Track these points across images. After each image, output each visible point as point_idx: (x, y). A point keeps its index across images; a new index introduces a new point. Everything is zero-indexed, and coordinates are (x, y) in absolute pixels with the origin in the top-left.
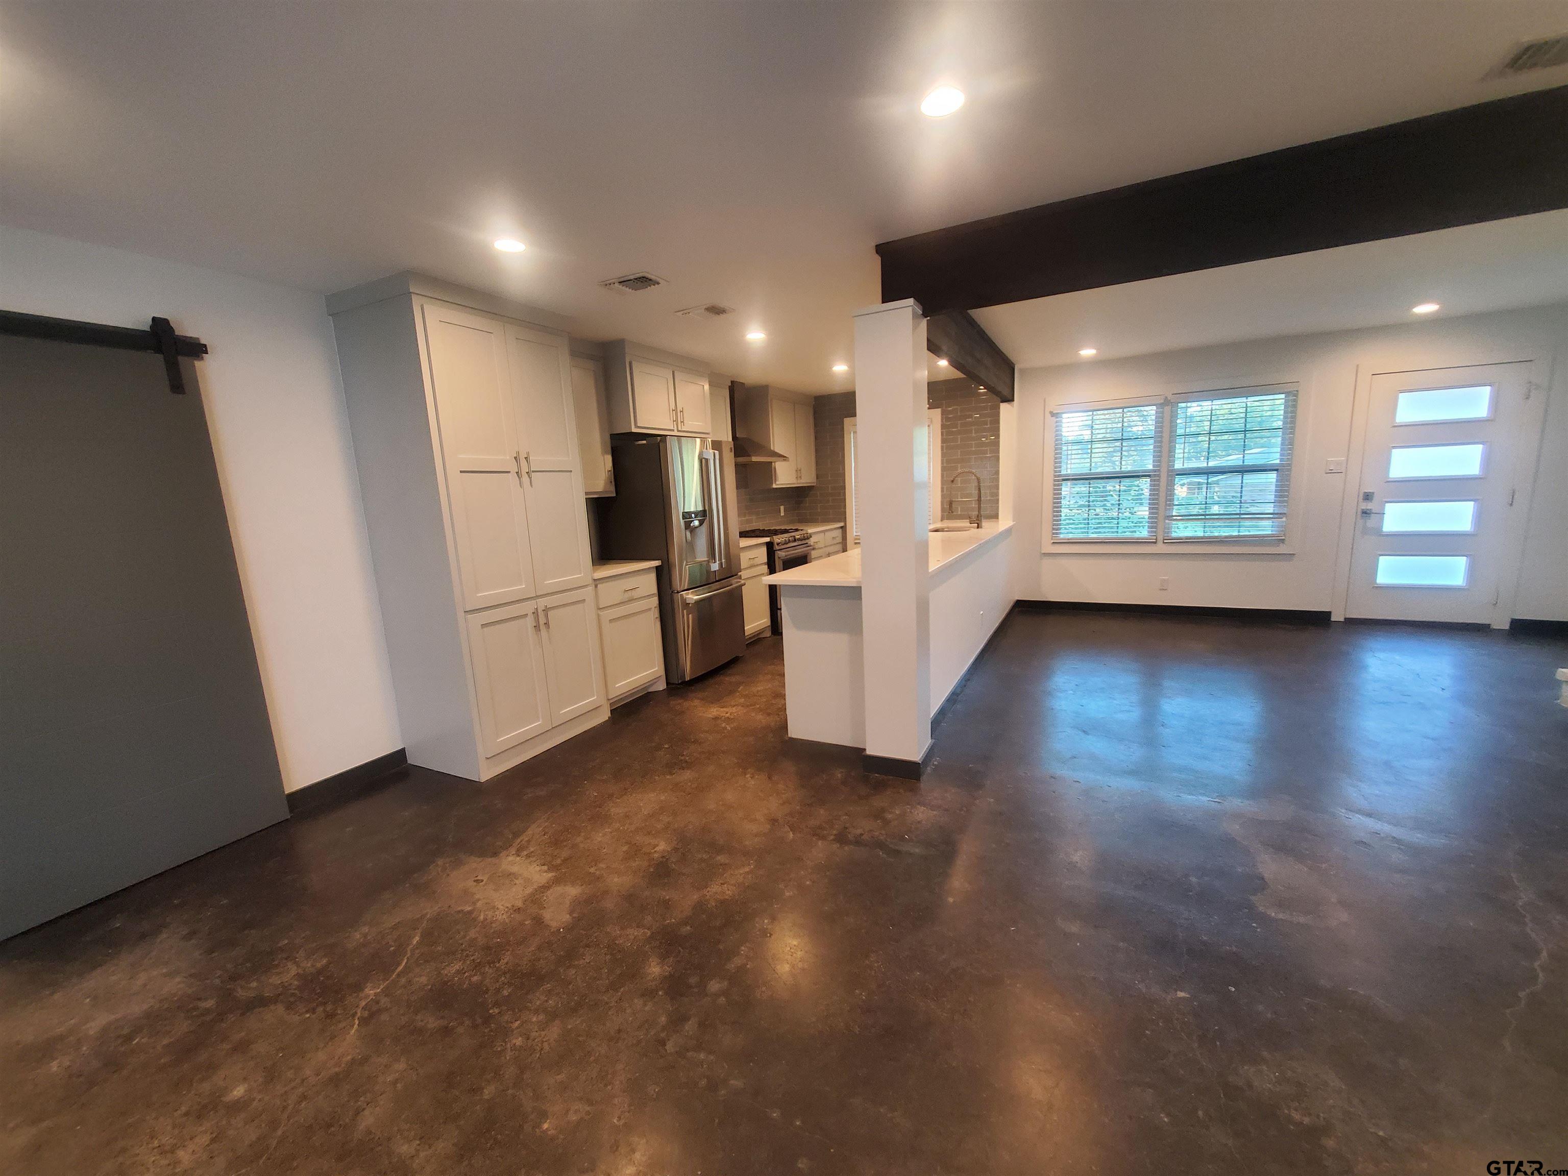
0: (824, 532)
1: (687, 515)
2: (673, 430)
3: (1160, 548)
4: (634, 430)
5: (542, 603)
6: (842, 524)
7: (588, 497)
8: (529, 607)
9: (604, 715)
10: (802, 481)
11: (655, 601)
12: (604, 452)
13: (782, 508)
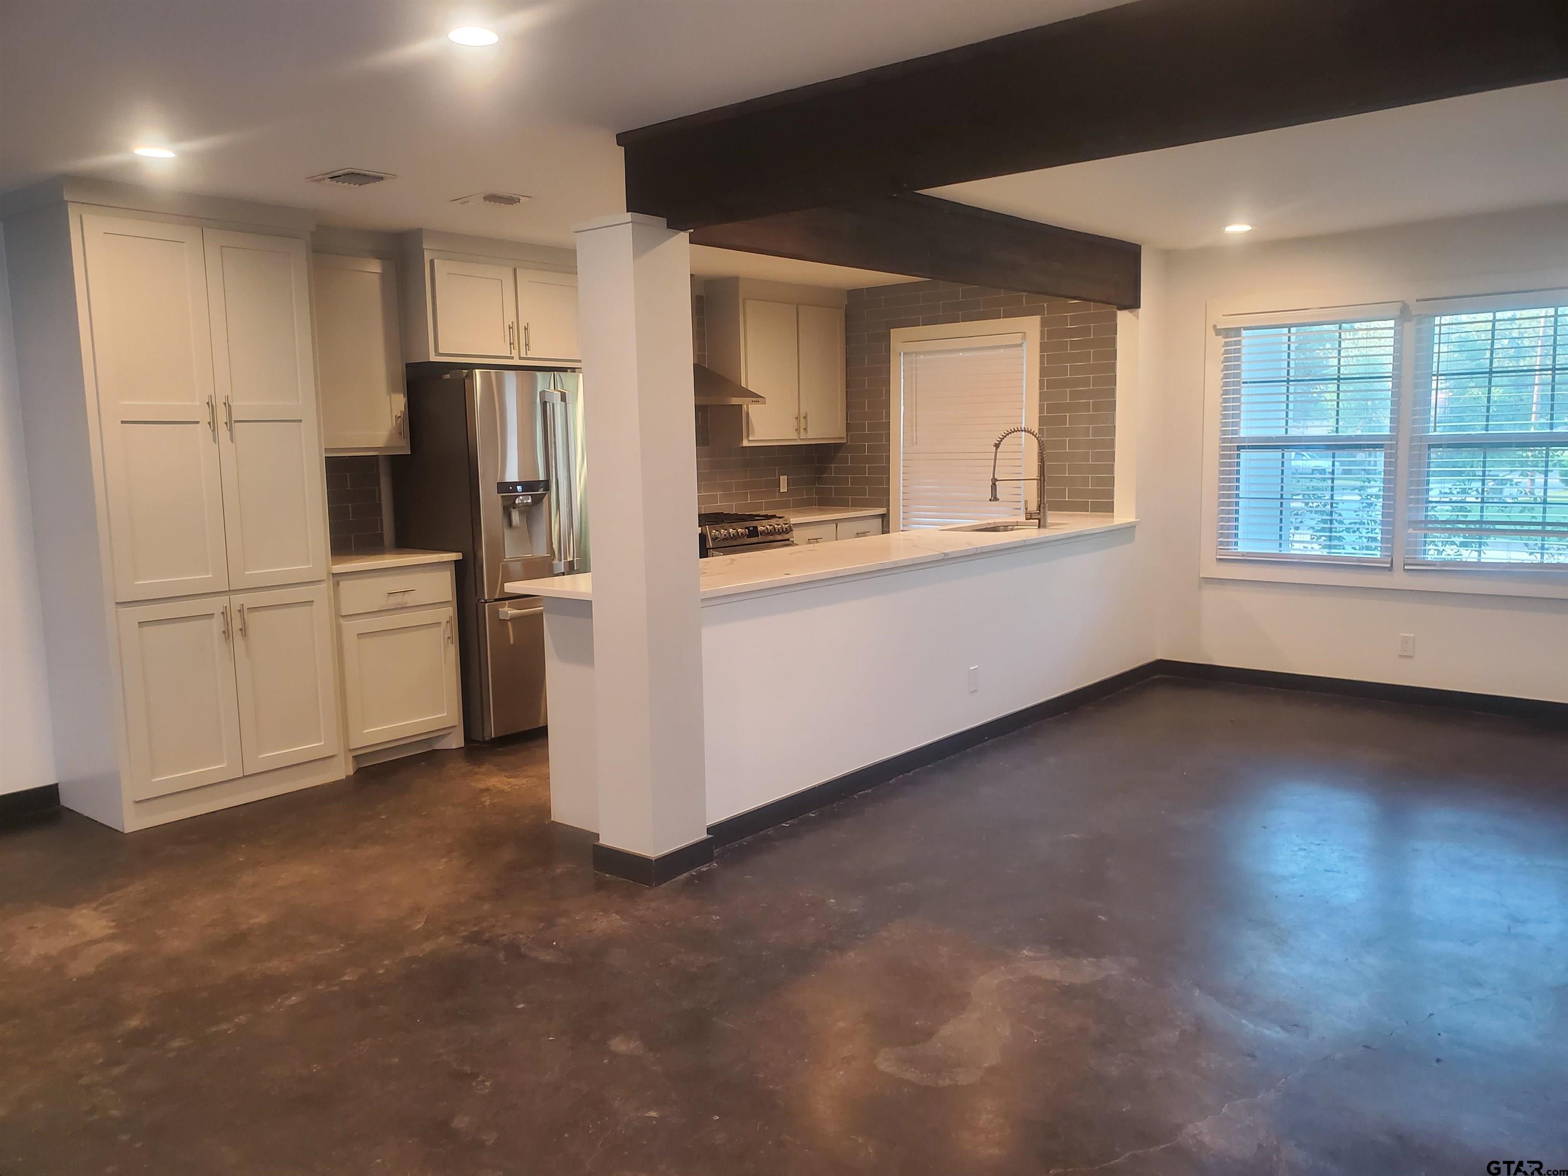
0: (836, 522)
1: (504, 487)
2: (512, 358)
3: (1399, 580)
4: (433, 358)
5: (238, 600)
6: (882, 511)
7: (329, 455)
8: (216, 605)
9: (341, 770)
10: (810, 435)
11: (449, 612)
12: (393, 389)
13: (784, 479)
